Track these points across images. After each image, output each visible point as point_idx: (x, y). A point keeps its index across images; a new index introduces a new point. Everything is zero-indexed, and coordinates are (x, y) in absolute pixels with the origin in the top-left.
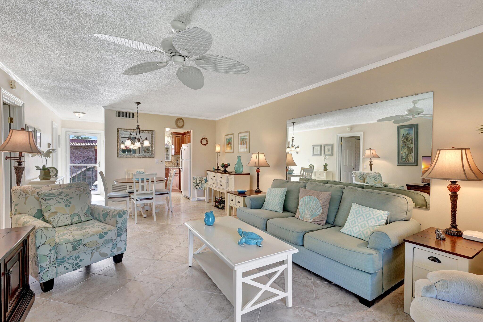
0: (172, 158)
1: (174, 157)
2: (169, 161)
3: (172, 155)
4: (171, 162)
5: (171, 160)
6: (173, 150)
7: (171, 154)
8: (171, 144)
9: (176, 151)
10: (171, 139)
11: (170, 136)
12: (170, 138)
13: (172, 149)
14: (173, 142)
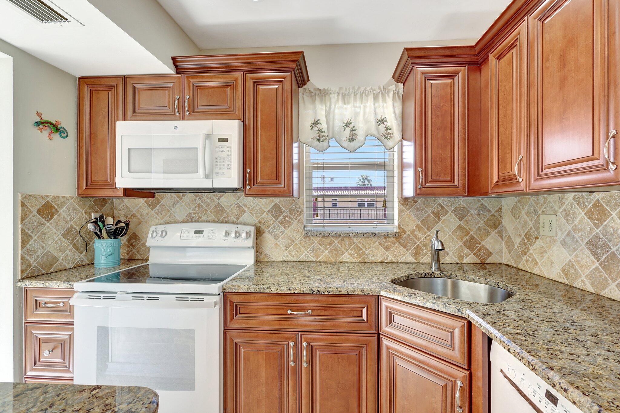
0: (405, 215)
1: (417, 210)
2: (387, 236)
3: (405, 201)
4: (397, 236)
5: (396, 230)
6: (409, 175)
7: (396, 192)
8: (397, 135)
9: (425, 172)
10: (398, 110)
11: (391, 94)
12: (389, 101)
13: (403, 167)
14: (410, 123)
